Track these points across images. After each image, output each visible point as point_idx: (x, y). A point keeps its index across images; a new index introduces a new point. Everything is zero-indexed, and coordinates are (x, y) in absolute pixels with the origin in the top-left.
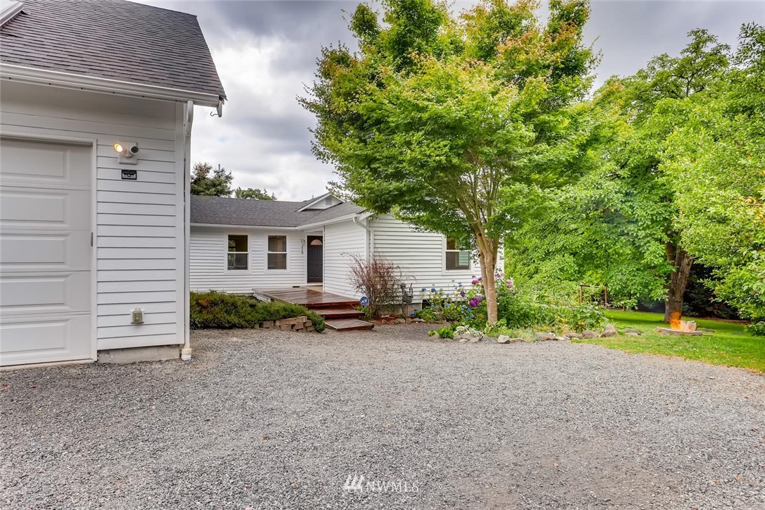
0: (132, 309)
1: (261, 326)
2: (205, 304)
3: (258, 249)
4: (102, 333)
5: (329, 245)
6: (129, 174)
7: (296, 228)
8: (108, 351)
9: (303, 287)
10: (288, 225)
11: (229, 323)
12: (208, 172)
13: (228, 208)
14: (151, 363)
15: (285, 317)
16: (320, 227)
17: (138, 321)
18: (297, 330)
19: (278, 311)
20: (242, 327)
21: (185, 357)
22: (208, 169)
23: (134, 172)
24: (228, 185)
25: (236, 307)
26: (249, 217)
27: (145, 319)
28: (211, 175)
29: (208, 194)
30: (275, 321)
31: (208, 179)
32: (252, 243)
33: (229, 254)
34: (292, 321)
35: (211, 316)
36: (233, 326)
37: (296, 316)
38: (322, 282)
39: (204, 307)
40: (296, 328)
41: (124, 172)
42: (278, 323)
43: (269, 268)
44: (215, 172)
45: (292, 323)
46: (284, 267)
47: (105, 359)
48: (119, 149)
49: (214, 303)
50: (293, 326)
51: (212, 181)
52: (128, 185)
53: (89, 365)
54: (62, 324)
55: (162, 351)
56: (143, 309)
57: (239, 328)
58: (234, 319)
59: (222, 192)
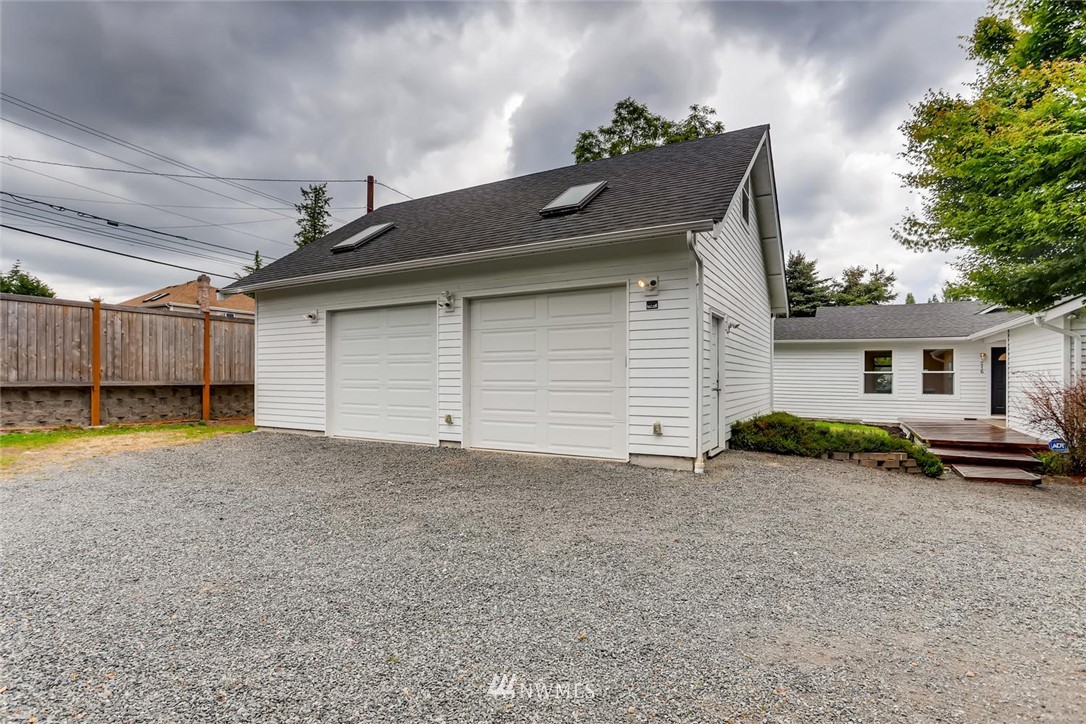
0: (654, 421)
1: (830, 457)
2: (762, 426)
3: (907, 369)
4: (633, 439)
5: (1015, 360)
6: (652, 305)
7: (968, 338)
8: (638, 455)
9: (981, 421)
10: (953, 333)
11: (784, 447)
12: (862, 276)
13: (869, 319)
14: (666, 470)
15: (867, 450)
16: (1000, 333)
17: (657, 431)
18: (889, 469)
19: (857, 442)
20: (802, 455)
21: (697, 471)
22: (861, 273)
23: (656, 302)
24: (889, 288)
25: (795, 432)
26: (896, 328)
27: (664, 431)
28: (866, 280)
29: (859, 303)
30: (851, 454)
31: (861, 284)
32: (897, 360)
33: (865, 375)
34: (879, 457)
35: (765, 439)
36: (789, 452)
37: (888, 451)
38: (1004, 413)
39: (761, 429)
40: (885, 465)
41: (649, 303)
42: (856, 457)
43: (924, 392)
44: (871, 274)
45: (880, 459)
46: (950, 391)
47: (635, 461)
48: (642, 284)
49: (771, 426)
50: (880, 463)
51: (867, 286)
52: (653, 314)
53: (622, 464)
54: (608, 429)
55: (678, 462)
56: (663, 422)
57: (797, 455)
58: (790, 444)
59: (879, 298)
